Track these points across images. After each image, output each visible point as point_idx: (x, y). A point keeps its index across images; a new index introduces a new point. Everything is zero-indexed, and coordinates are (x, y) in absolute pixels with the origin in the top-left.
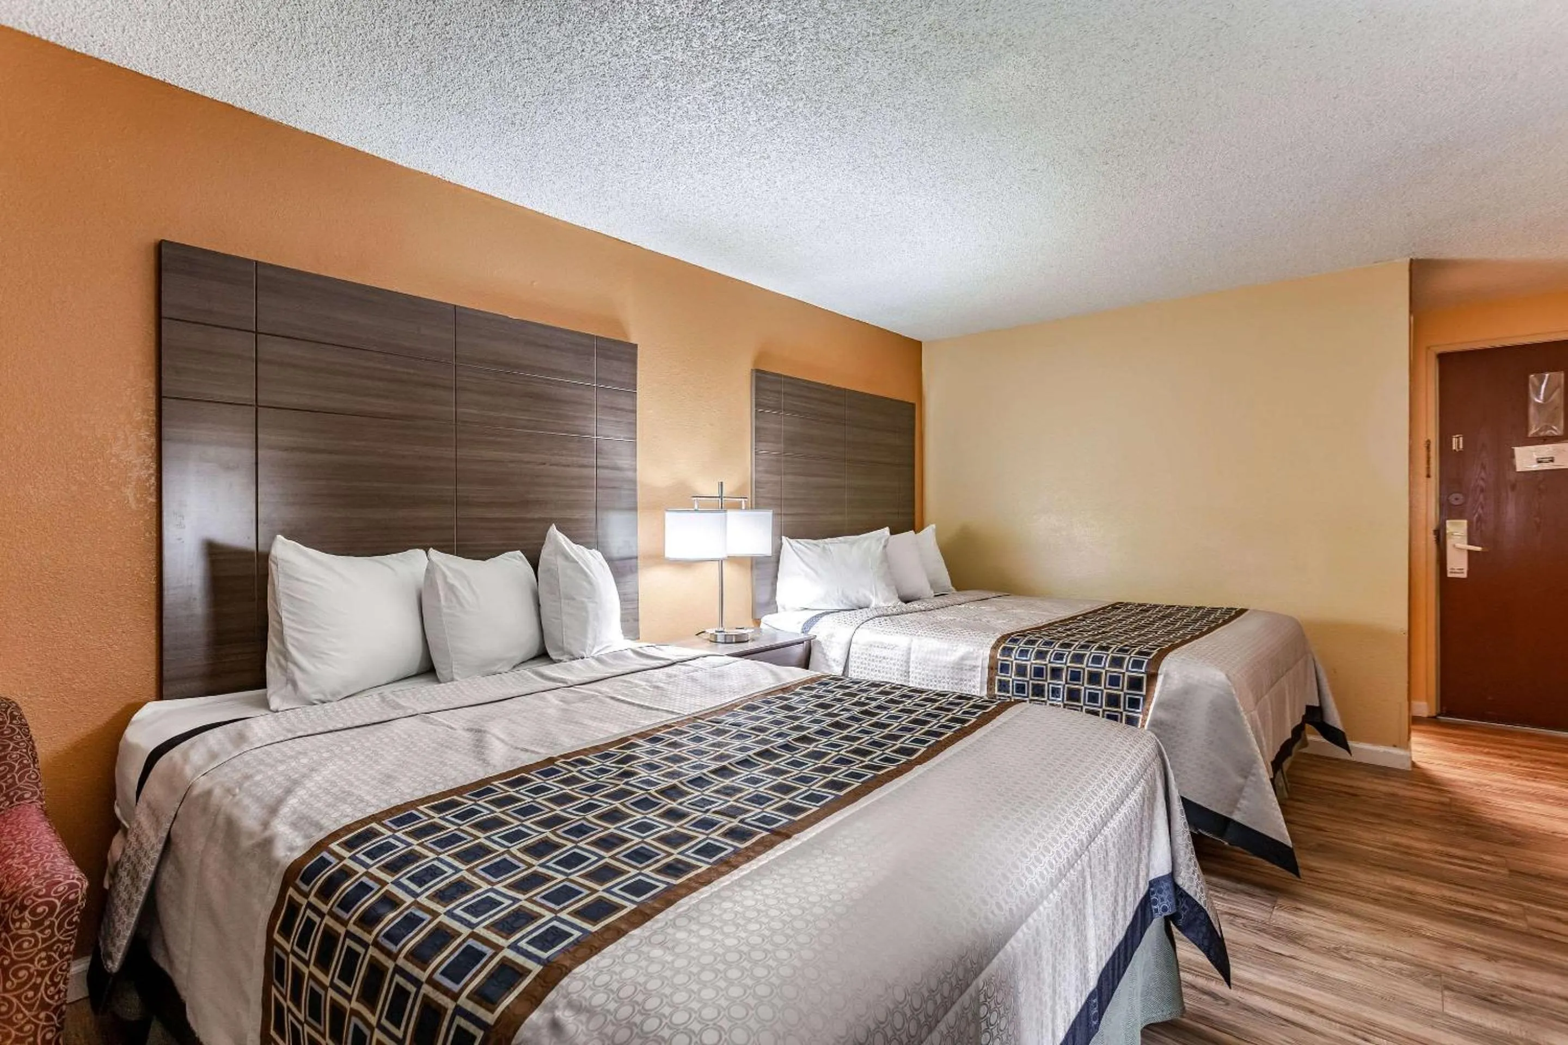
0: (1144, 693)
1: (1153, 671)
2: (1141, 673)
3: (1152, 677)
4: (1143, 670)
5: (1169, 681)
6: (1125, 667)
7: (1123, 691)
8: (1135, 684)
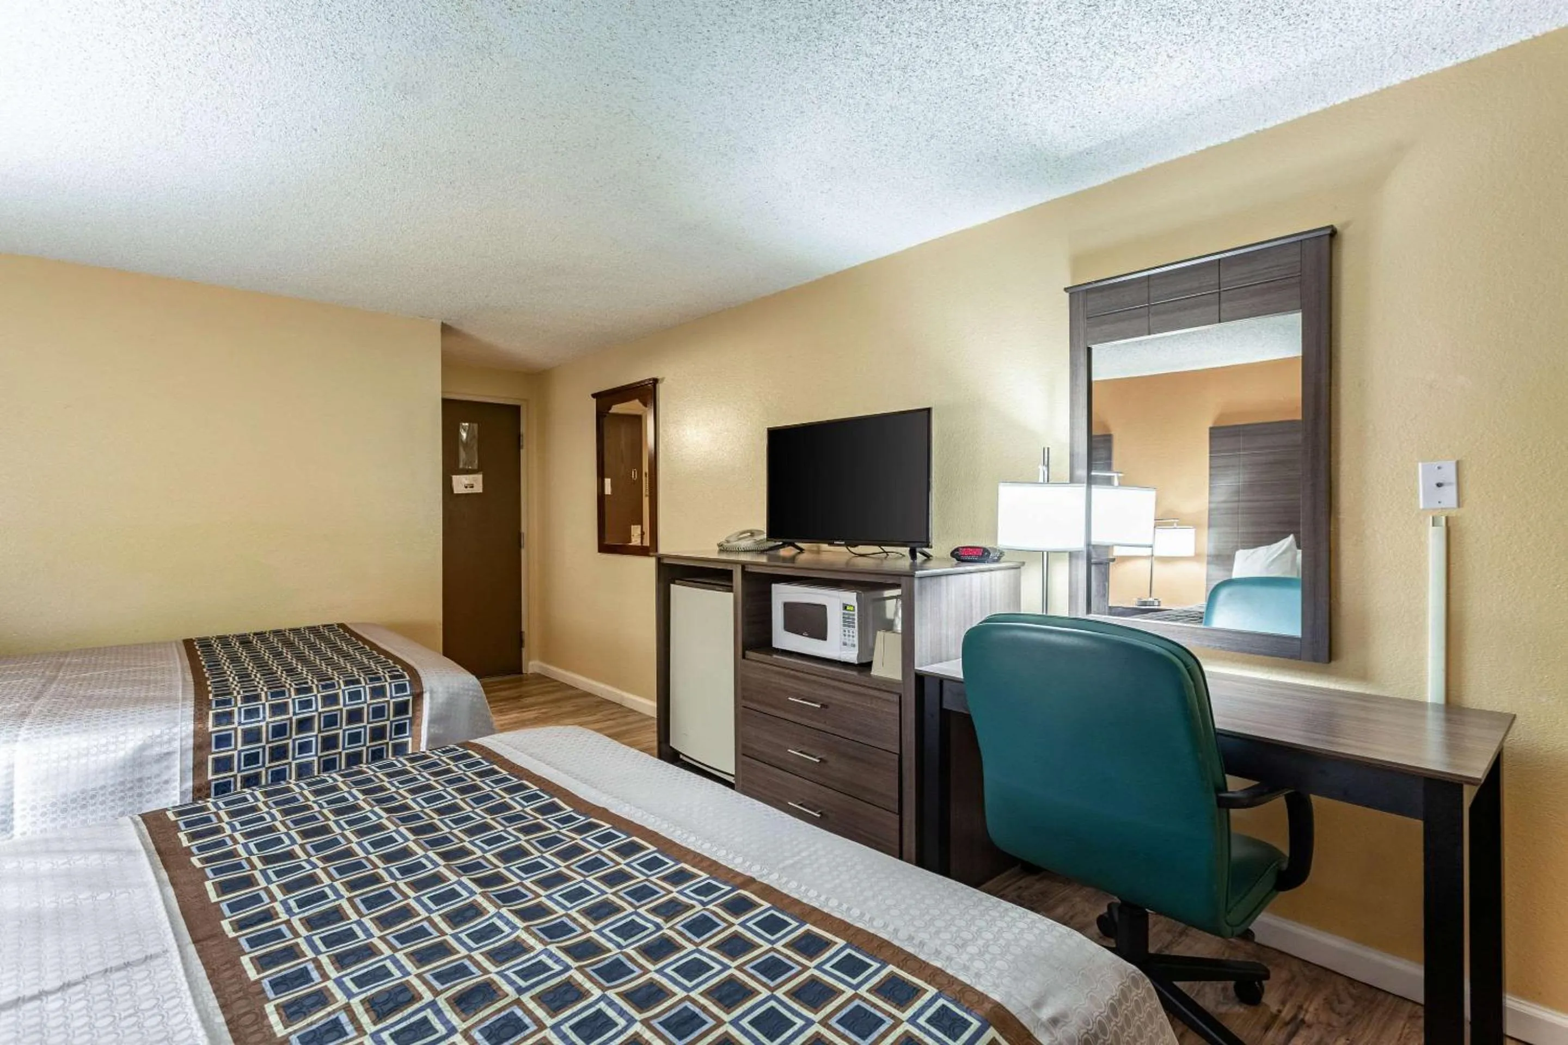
0: (410, 715)
1: (418, 691)
2: (406, 696)
3: (418, 696)
4: (408, 693)
5: (435, 695)
6: (388, 694)
7: (388, 722)
8: (401, 708)
